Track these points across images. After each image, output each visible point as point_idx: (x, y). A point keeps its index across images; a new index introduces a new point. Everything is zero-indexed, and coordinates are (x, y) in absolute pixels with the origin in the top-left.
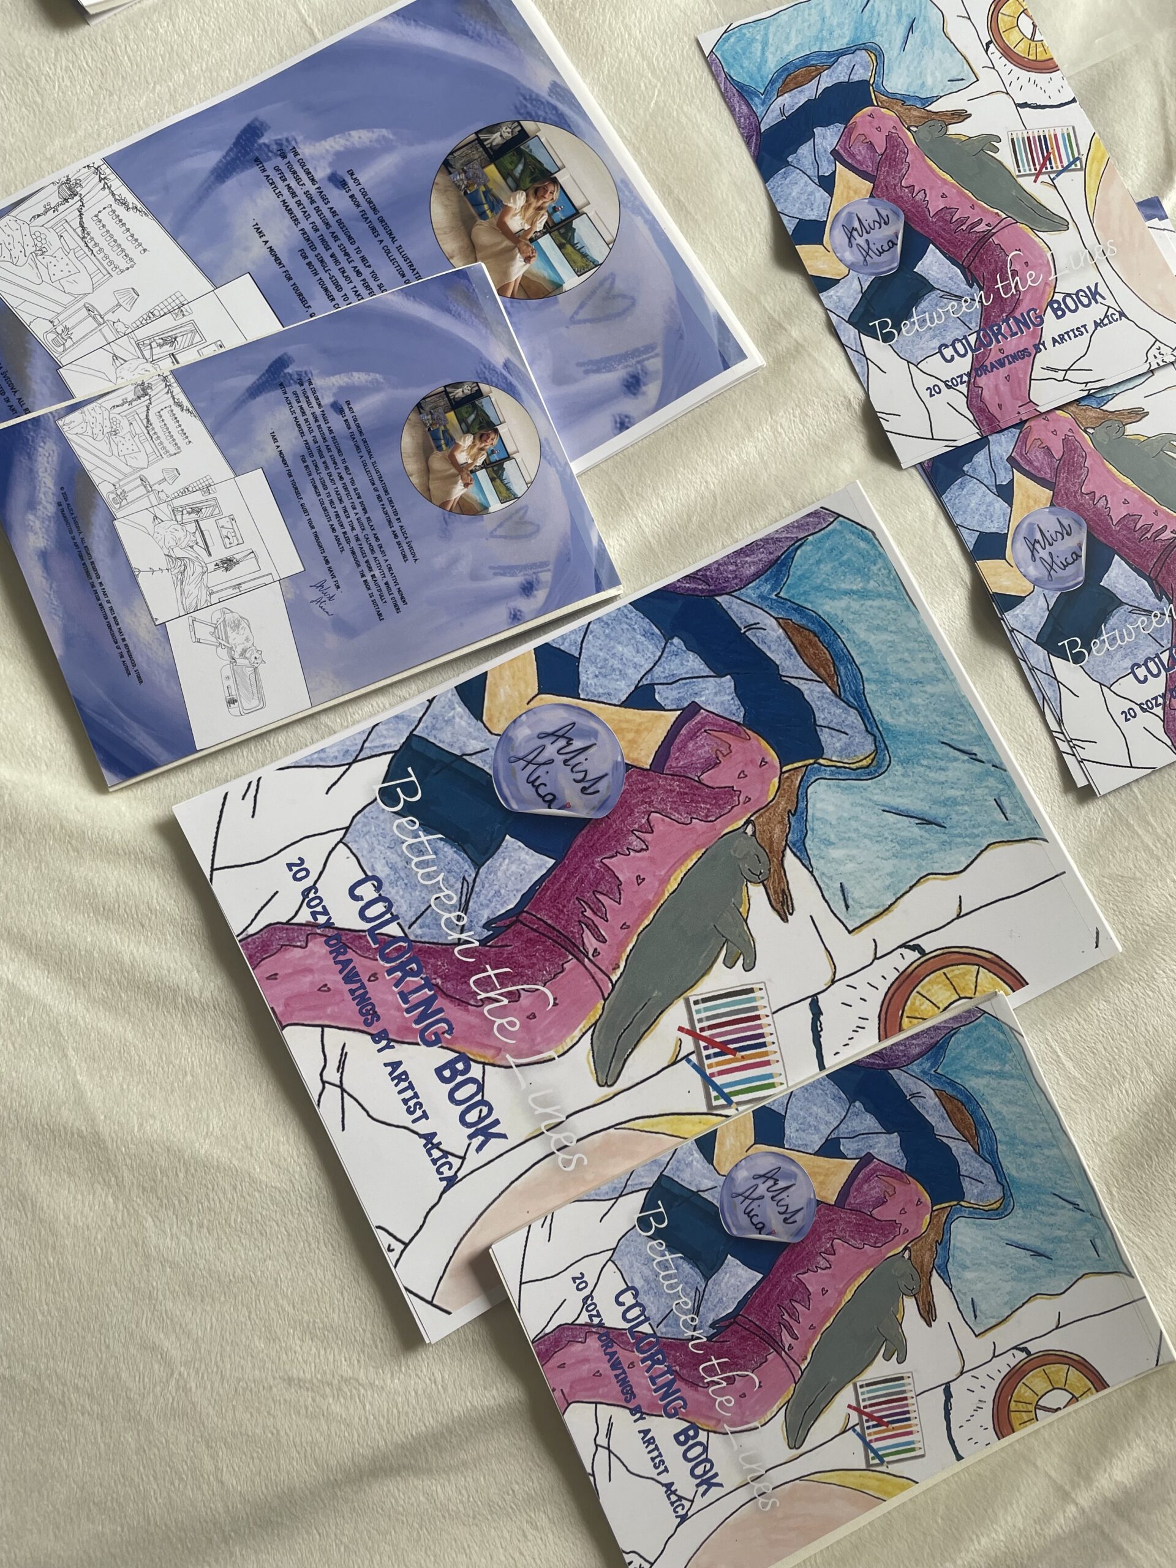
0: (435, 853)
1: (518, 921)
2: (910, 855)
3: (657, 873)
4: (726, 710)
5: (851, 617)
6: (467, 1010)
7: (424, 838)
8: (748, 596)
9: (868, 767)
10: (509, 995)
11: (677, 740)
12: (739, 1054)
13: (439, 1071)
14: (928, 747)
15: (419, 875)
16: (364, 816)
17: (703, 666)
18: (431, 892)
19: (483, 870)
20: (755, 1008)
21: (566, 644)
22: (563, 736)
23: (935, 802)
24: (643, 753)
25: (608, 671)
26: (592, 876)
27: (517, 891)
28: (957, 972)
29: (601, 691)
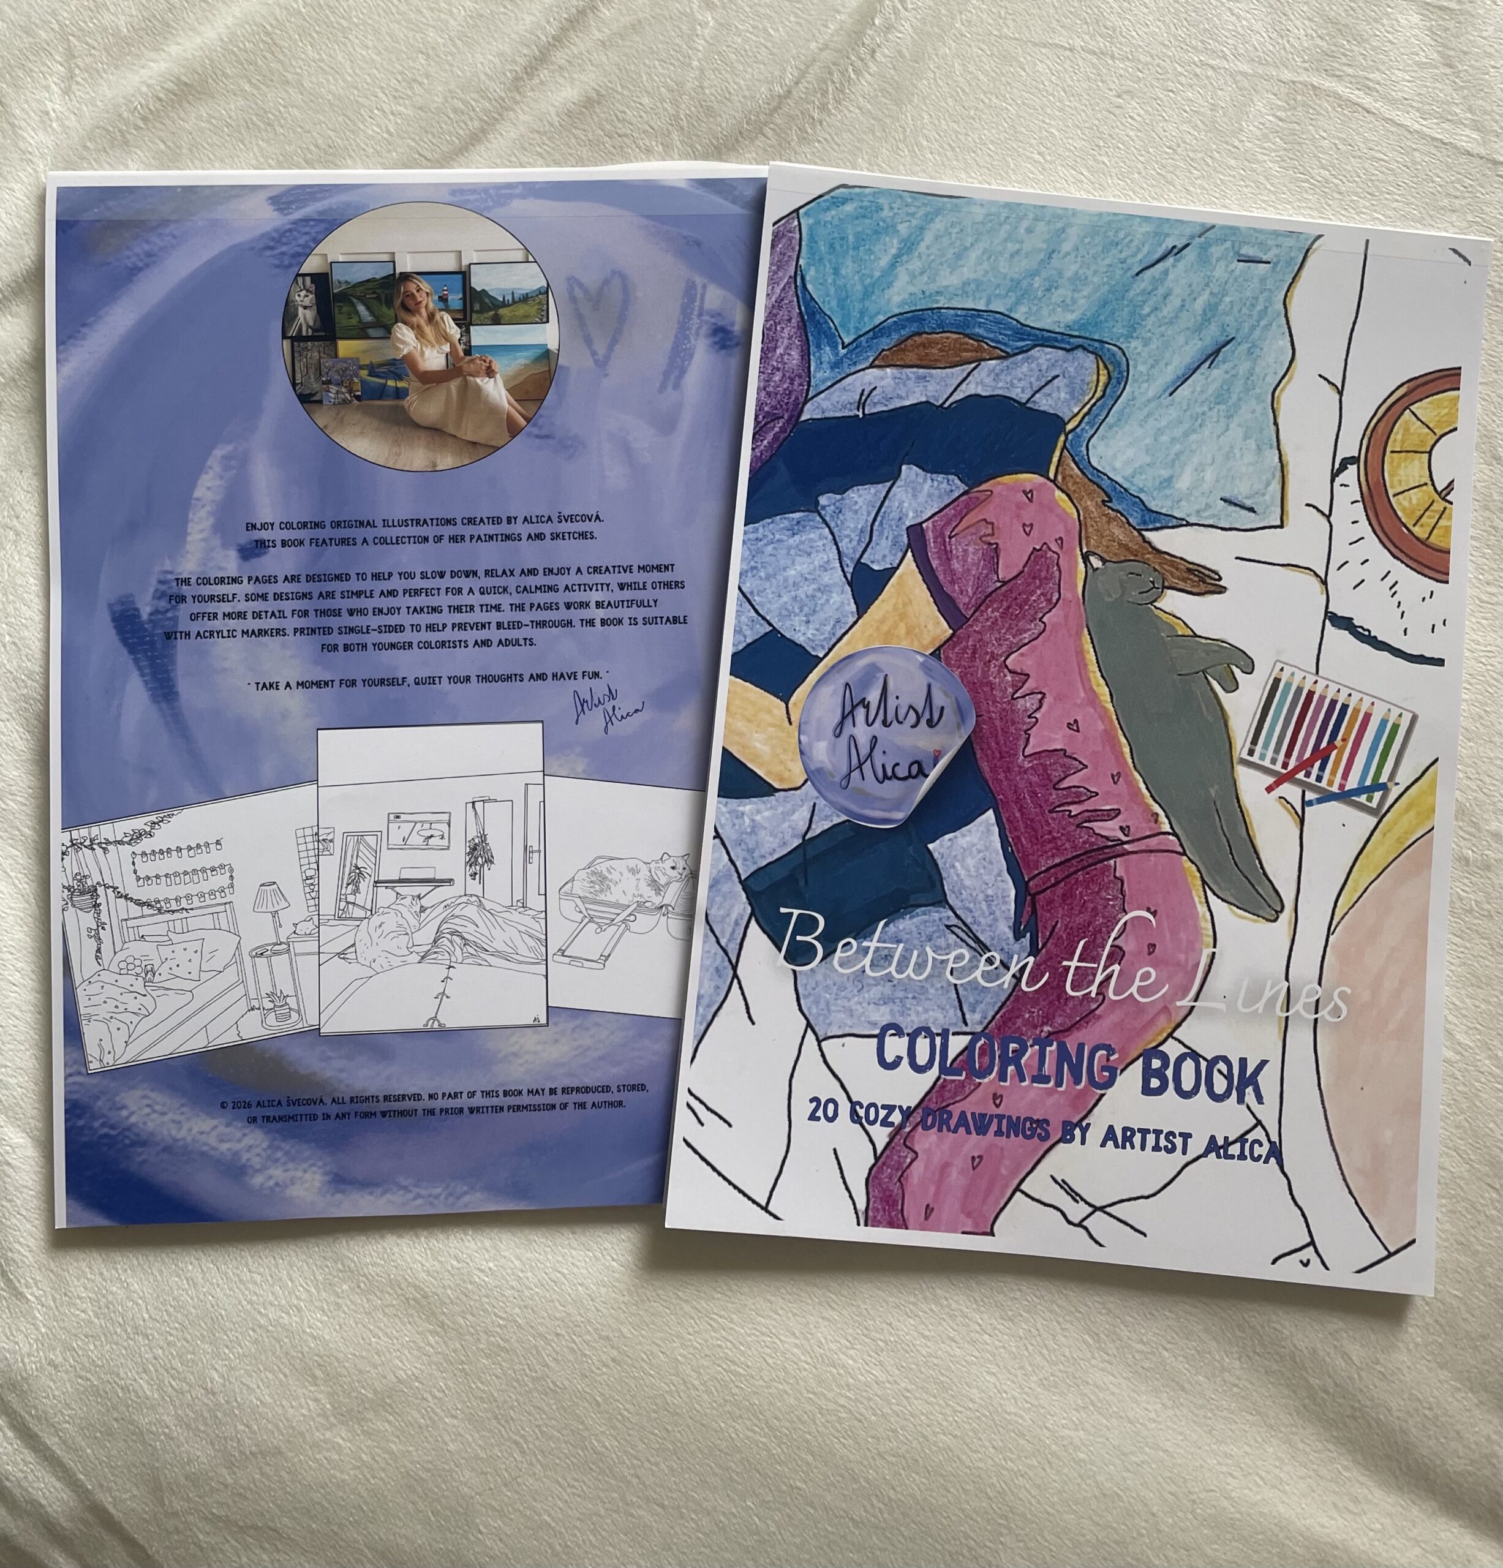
0: (899, 941)
1: (1033, 896)
2: (1240, 399)
3: (1079, 702)
4: (940, 497)
5: (925, 278)
6: (1099, 1017)
7: (873, 944)
8: (824, 381)
9: (1110, 378)
10: (1112, 959)
11: (941, 577)
12: (1338, 742)
13: (1147, 1091)
14: (1131, 294)
15: (913, 976)
16: (805, 997)
17: (873, 489)
18: (940, 975)
19: (951, 899)
20: (1299, 690)
21: (748, 633)
22: (854, 707)
23: (1199, 329)
24: (930, 627)
25: (811, 604)
26: (1035, 779)
27: (999, 875)
28: (1399, 437)
29: (828, 628)
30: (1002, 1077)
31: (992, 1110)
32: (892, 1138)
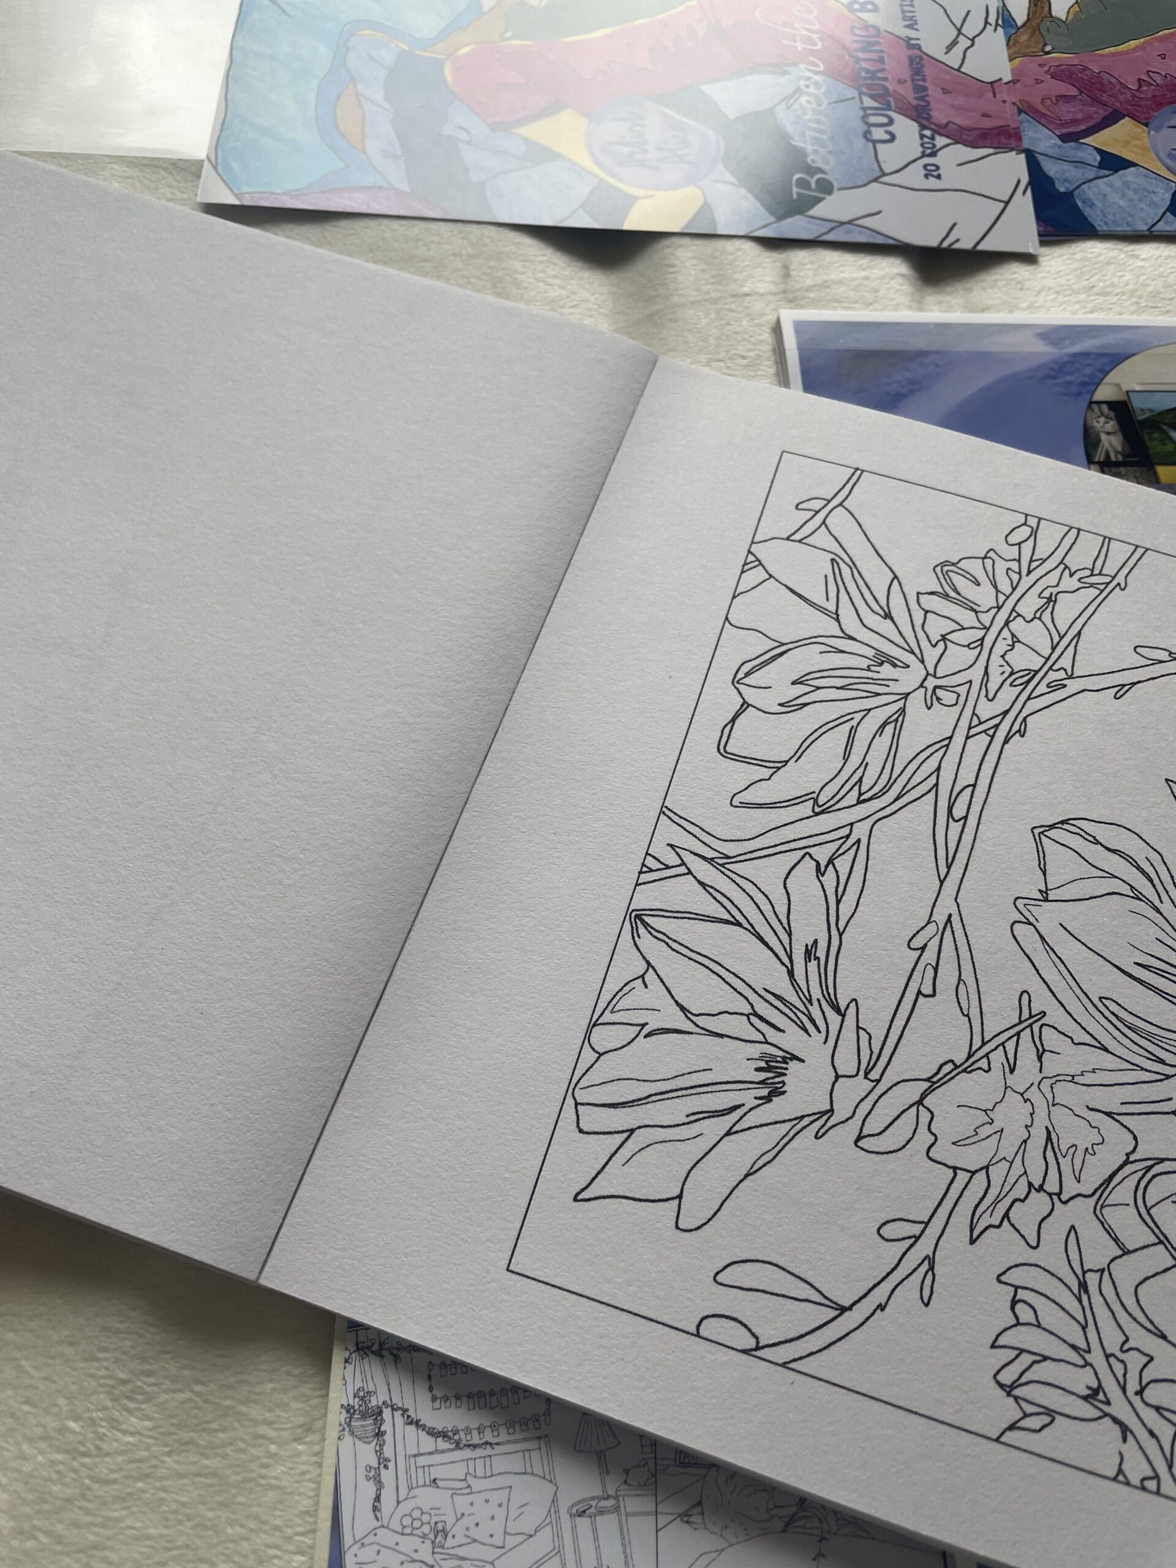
30: (886, 79)
31: (909, 84)
32: (941, 135)
